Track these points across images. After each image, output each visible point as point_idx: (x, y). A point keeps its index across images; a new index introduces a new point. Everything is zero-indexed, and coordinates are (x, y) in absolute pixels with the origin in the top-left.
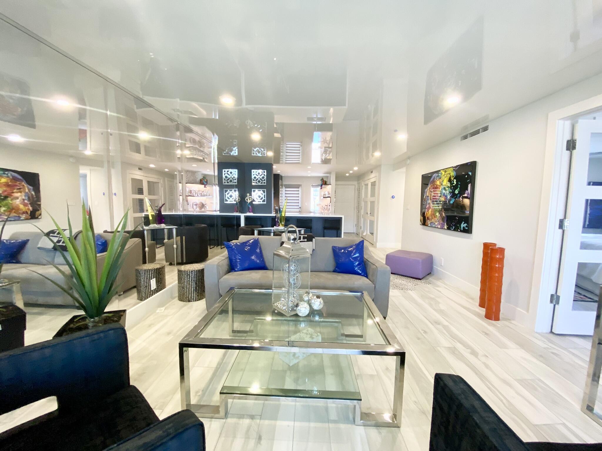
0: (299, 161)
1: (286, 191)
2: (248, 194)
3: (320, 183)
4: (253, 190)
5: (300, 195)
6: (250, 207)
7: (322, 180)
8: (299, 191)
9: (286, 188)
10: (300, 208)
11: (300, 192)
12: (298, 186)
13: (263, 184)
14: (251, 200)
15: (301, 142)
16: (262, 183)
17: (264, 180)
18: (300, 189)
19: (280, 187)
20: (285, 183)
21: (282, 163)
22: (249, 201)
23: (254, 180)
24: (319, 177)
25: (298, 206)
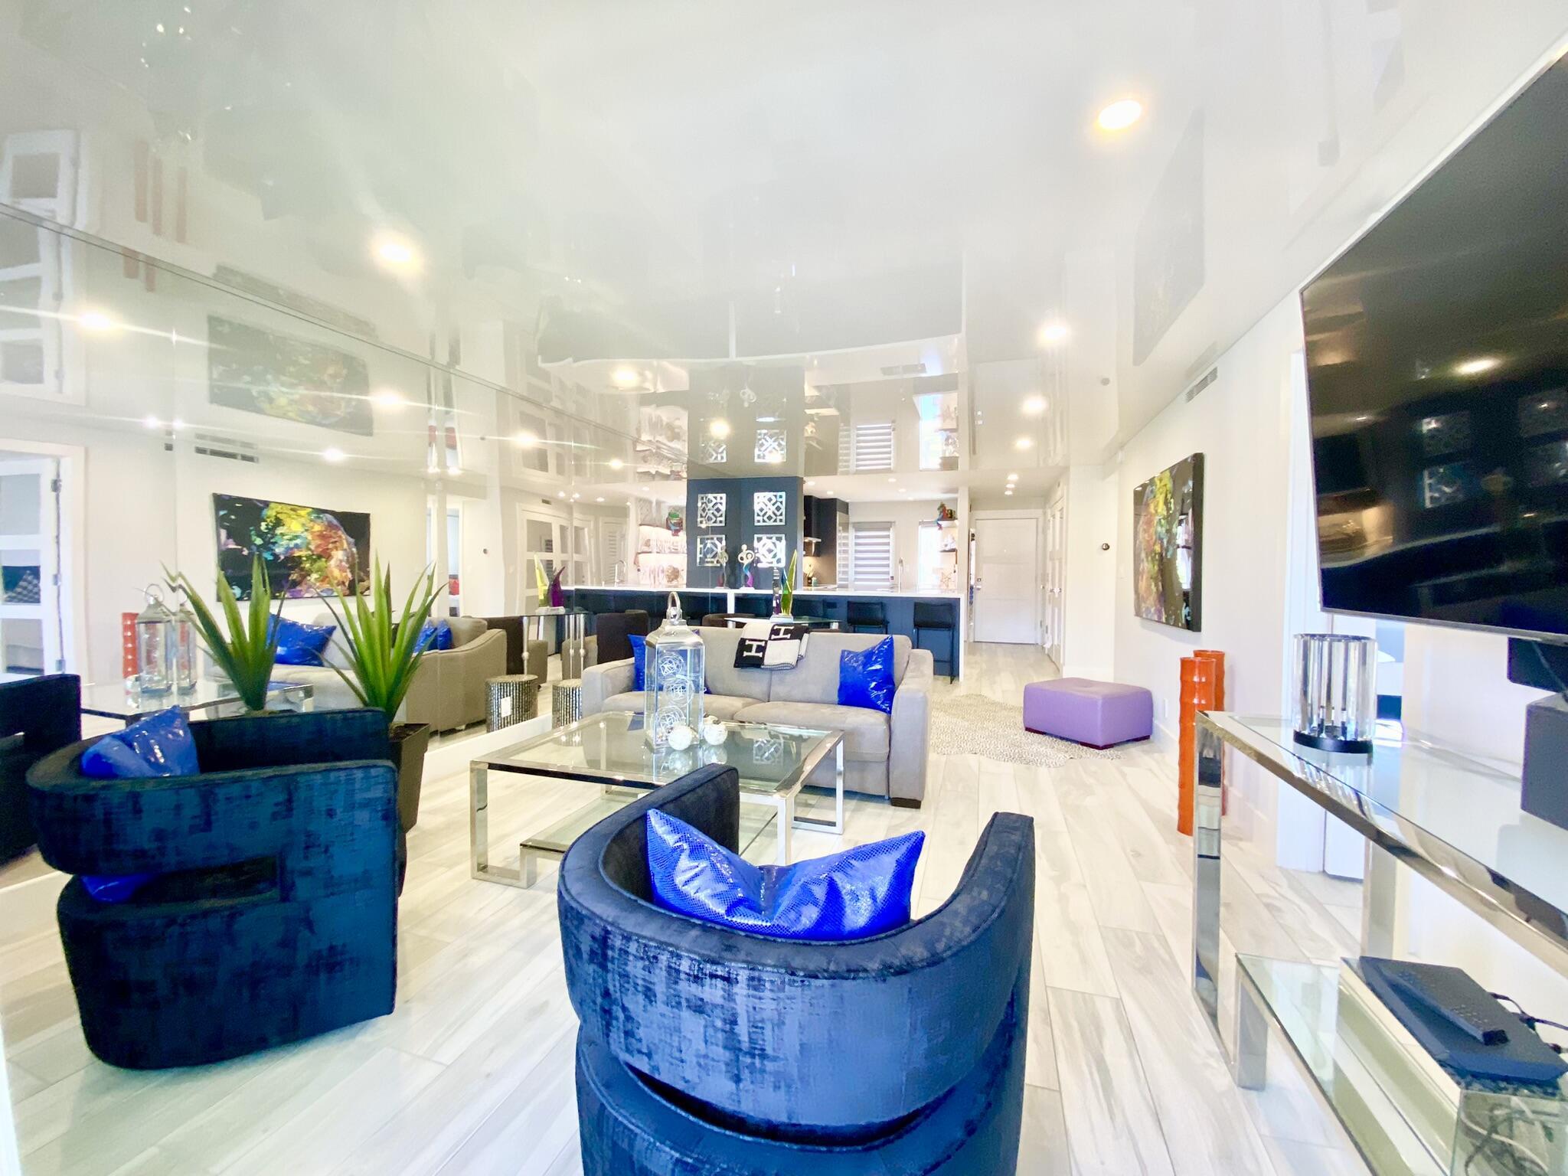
0: (890, 464)
1: (857, 537)
2: (744, 547)
3: (937, 514)
4: (756, 536)
5: (891, 548)
6: (748, 574)
7: (942, 507)
8: (888, 536)
9: (857, 530)
10: (892, 577)
11: (891, 540)
12: (886, 526)
13: (778, 523)
14: (750, 560)
15: (893, 422)
16: (775, 521)
17: (781, 515)
18: (891, 533)
19: (839, 528)
20: (854, 517)
21: (847, 473)
22: (746, 562)
23: (758, 515)
24: (934, 501)
25: (888, 573)
